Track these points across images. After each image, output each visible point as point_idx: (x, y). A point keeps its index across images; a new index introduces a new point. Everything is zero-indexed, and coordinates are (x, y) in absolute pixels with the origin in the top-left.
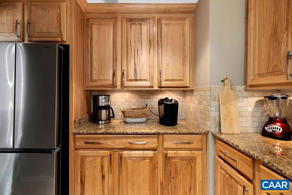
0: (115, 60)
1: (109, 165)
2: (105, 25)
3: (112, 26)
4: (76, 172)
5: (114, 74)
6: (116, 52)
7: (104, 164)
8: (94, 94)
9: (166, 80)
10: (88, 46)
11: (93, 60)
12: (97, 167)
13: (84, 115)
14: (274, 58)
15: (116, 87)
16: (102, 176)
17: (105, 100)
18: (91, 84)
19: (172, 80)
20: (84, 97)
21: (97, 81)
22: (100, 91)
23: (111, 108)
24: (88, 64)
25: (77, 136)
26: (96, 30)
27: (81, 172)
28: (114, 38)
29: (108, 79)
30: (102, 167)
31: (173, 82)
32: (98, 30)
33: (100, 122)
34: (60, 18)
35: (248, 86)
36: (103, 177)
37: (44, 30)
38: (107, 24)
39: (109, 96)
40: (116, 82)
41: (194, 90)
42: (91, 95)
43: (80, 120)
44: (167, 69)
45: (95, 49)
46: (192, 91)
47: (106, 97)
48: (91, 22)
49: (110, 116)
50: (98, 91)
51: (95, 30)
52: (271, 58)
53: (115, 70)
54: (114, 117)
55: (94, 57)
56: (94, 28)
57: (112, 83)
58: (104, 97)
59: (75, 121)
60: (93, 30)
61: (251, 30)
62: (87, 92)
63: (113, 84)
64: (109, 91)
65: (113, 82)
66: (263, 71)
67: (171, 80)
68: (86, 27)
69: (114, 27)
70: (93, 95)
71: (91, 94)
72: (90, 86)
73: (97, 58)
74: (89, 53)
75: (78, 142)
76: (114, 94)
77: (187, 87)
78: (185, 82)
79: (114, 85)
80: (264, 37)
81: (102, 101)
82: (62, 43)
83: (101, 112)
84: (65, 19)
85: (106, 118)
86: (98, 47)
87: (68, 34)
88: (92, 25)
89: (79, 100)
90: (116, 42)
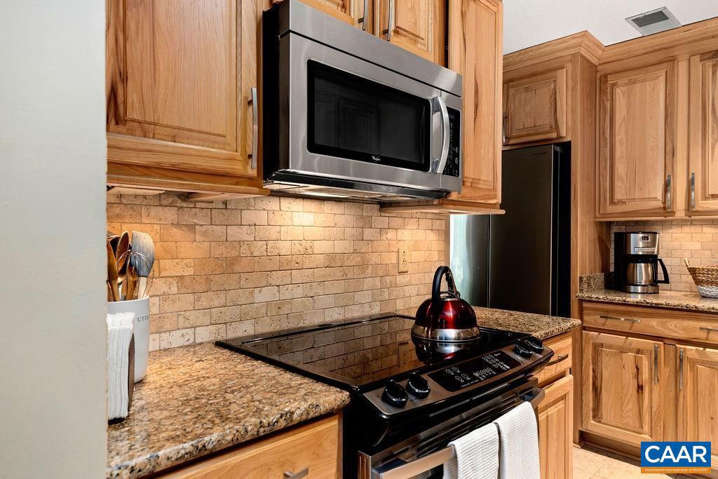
0: (670, 153)
1: (653, 368)
2: (645, 81)
3: (663, 78)
4: (583, 367)
5: (667, 185)
6: (673, 135)
7: (642, 364)
8: (615, 229)
10: (604, 133)
11: (616, 158)
12: (626, 366)
13: (595, 272)
15: (673, 213)
16: (638, 385)
17: (643, 243)
18: (611, 209)
20: (596, 236)
21: (625, 203)
22: (631, 224)
23: (661, 260)
24: (606, 169)
25: (585, 305)
26: (623, 95)
27: (593, 371)
28: (668, 106)
29: (651, 197)
30: (638, 369)
32: (628, 95)
33: (632, 288)
34: (556, 98)
36: (640, 388)
37: (529, 123)
38: (648, 77)
39: (656, 233)
40: (673, 201)
42: (610, 233)
43: (589, 278)
45: (620, 135)
47: (646, 235)
48: (610, 82)
49: (656, 277)
50: (626, 223)
51: (621, 95)
53: (669, 176)
54: (667, 281)
55: (618, 153)
56: (619, 92)
57: (662, 206)
58: (641, 235)
59: (581, 278)
60: (617, 97)
62: (602, 226)
63: (664, 208)
64: (654, 223)
65: (664, 203)
68: (600, 94)
69: (668, 80)
70: (615, 233)
71: (610, 230)
72: (609, 214)
73: (624, 154)
74: (606, 147)
75: (589, 315)
76: (670, 231)
79: (667, 210)
81: (637, 244)
82: (557, 141)
83: (634, 268)
84: (565, 98)
85: (645, 281)
86: (627, 132)
87: (570, 123)
88: (614, 87)
89: (587, 240)
90: (672, 113)
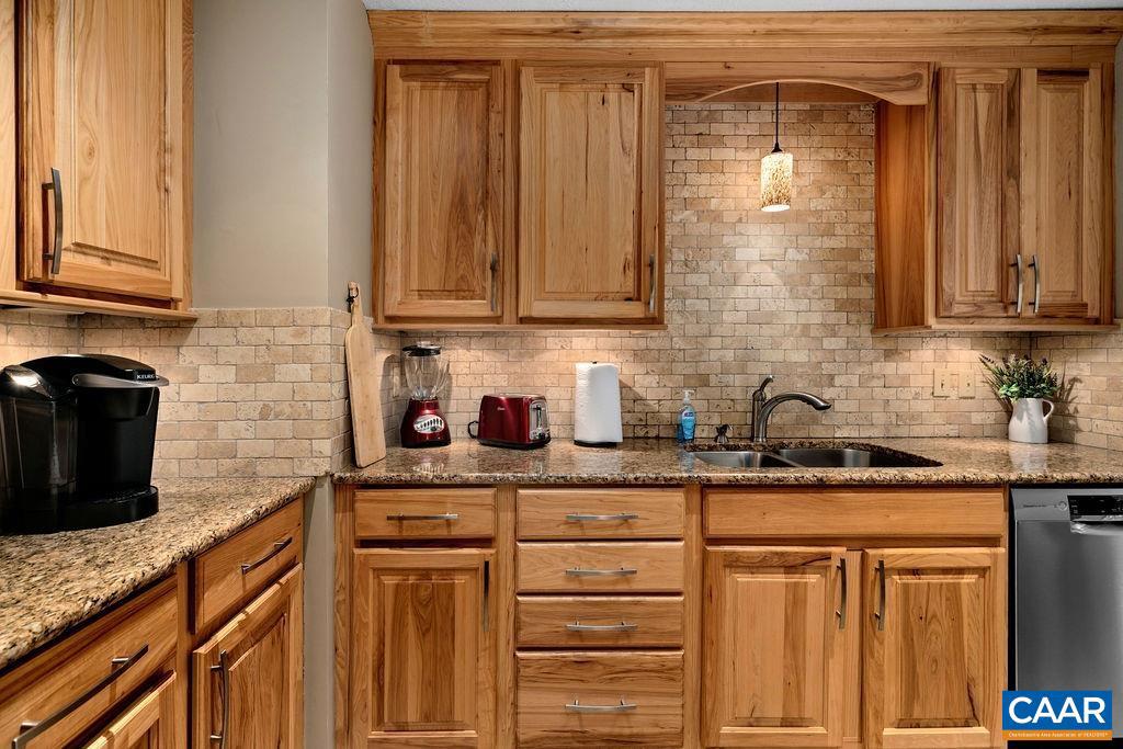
9: (77, 245)
14: (460, 258)
19: (112, 252)
31: (115, 267)
35: (381, 318)
41: (194, 320)
44: (84, 180)
46: (186, 324)
52: (454, 257)
61: (396, 166)
66: (432, 284)
67: (106, 251)
77: (166, 303)
78: (162, 277)
80: (434, 200)
